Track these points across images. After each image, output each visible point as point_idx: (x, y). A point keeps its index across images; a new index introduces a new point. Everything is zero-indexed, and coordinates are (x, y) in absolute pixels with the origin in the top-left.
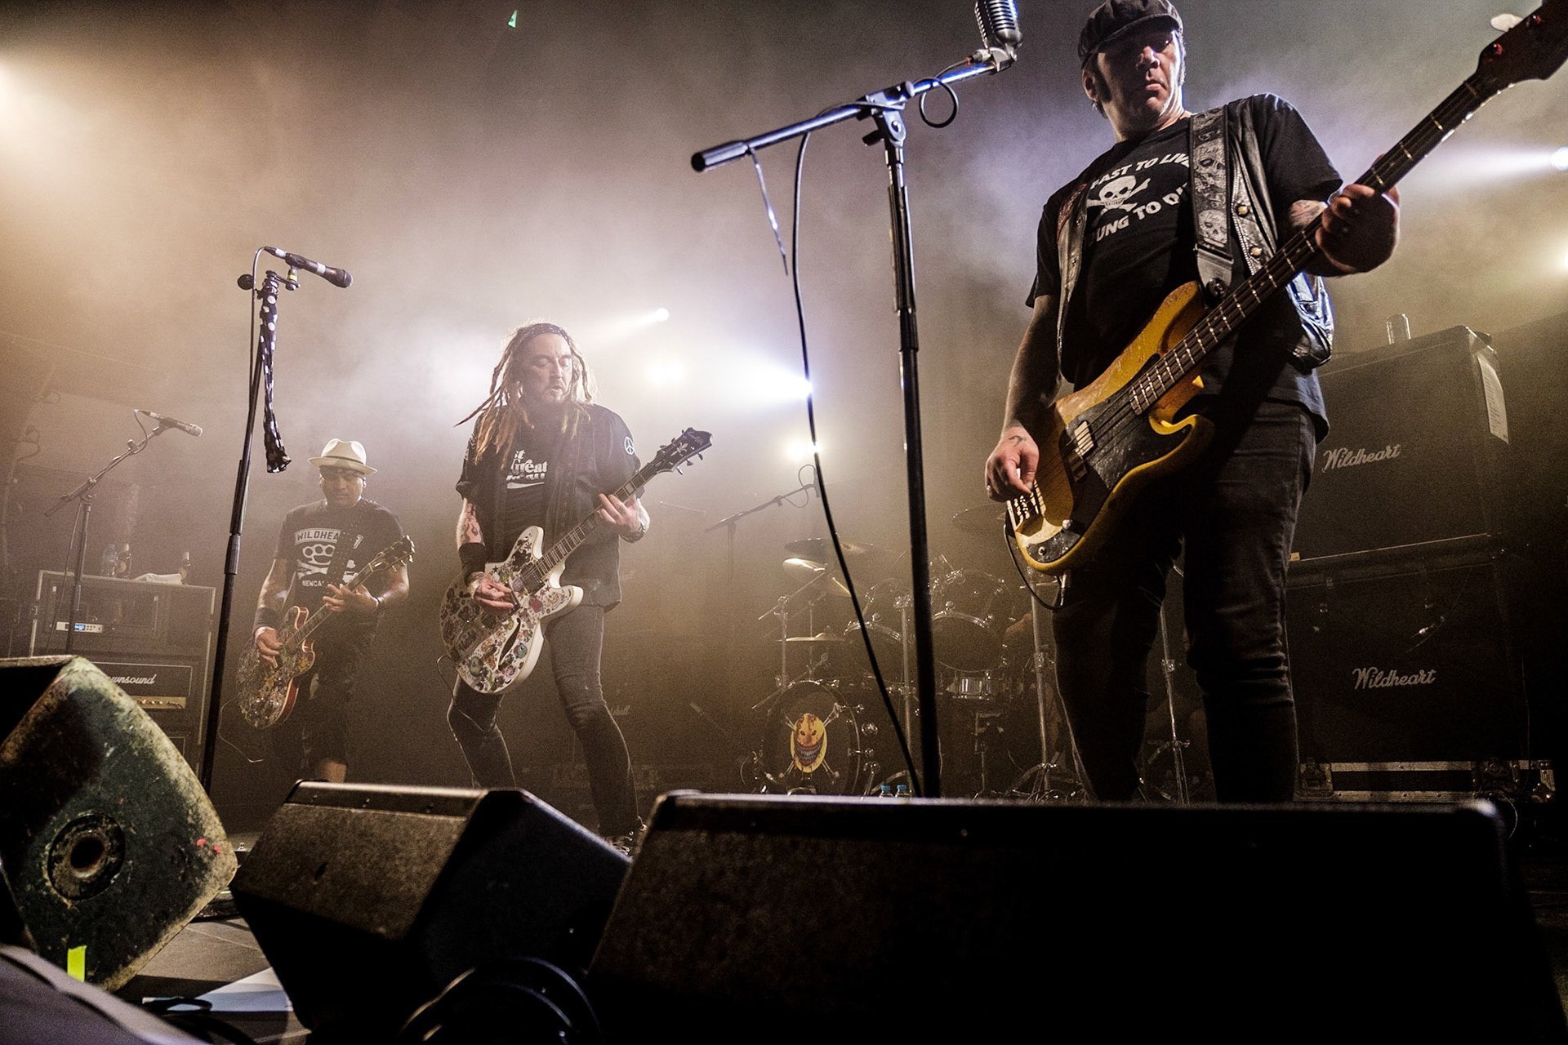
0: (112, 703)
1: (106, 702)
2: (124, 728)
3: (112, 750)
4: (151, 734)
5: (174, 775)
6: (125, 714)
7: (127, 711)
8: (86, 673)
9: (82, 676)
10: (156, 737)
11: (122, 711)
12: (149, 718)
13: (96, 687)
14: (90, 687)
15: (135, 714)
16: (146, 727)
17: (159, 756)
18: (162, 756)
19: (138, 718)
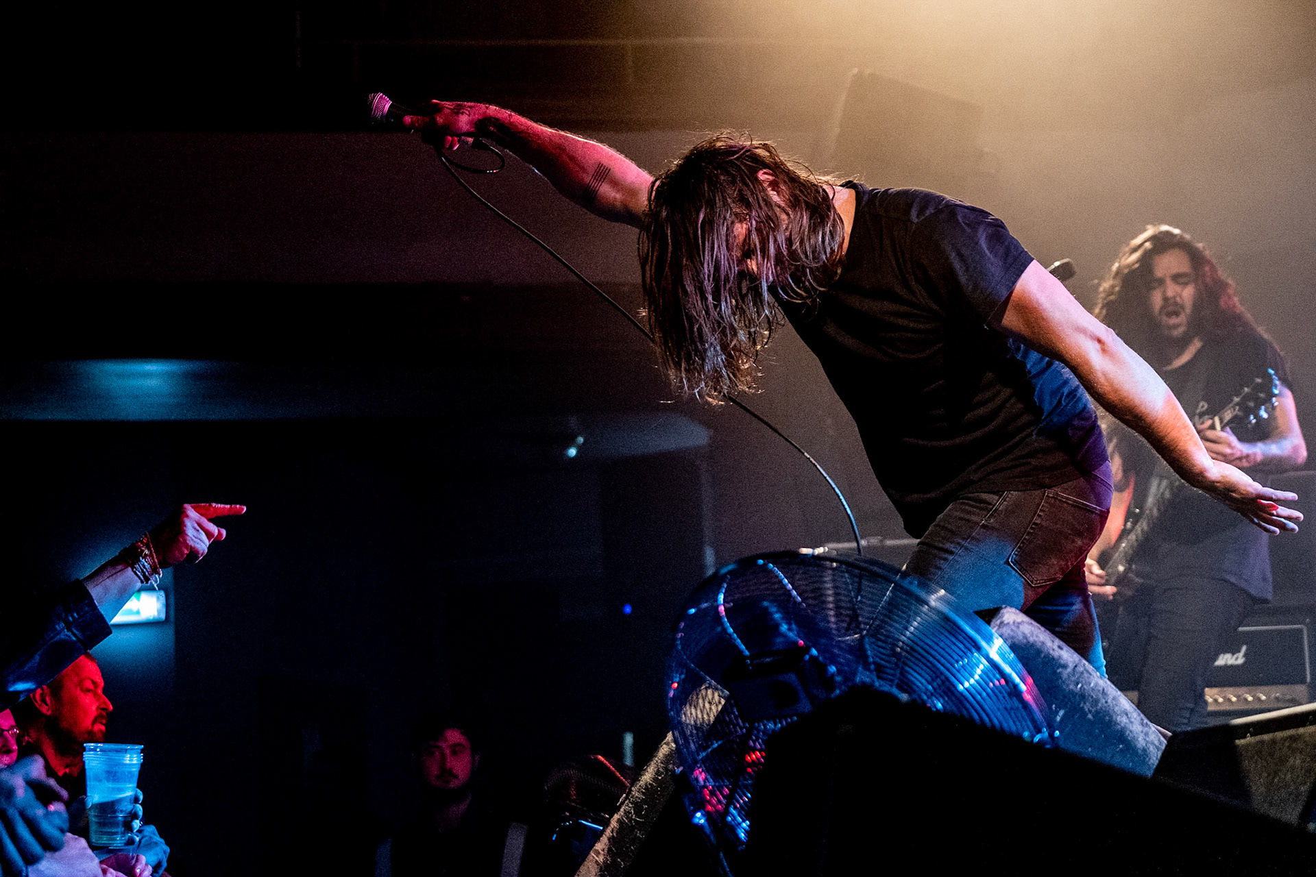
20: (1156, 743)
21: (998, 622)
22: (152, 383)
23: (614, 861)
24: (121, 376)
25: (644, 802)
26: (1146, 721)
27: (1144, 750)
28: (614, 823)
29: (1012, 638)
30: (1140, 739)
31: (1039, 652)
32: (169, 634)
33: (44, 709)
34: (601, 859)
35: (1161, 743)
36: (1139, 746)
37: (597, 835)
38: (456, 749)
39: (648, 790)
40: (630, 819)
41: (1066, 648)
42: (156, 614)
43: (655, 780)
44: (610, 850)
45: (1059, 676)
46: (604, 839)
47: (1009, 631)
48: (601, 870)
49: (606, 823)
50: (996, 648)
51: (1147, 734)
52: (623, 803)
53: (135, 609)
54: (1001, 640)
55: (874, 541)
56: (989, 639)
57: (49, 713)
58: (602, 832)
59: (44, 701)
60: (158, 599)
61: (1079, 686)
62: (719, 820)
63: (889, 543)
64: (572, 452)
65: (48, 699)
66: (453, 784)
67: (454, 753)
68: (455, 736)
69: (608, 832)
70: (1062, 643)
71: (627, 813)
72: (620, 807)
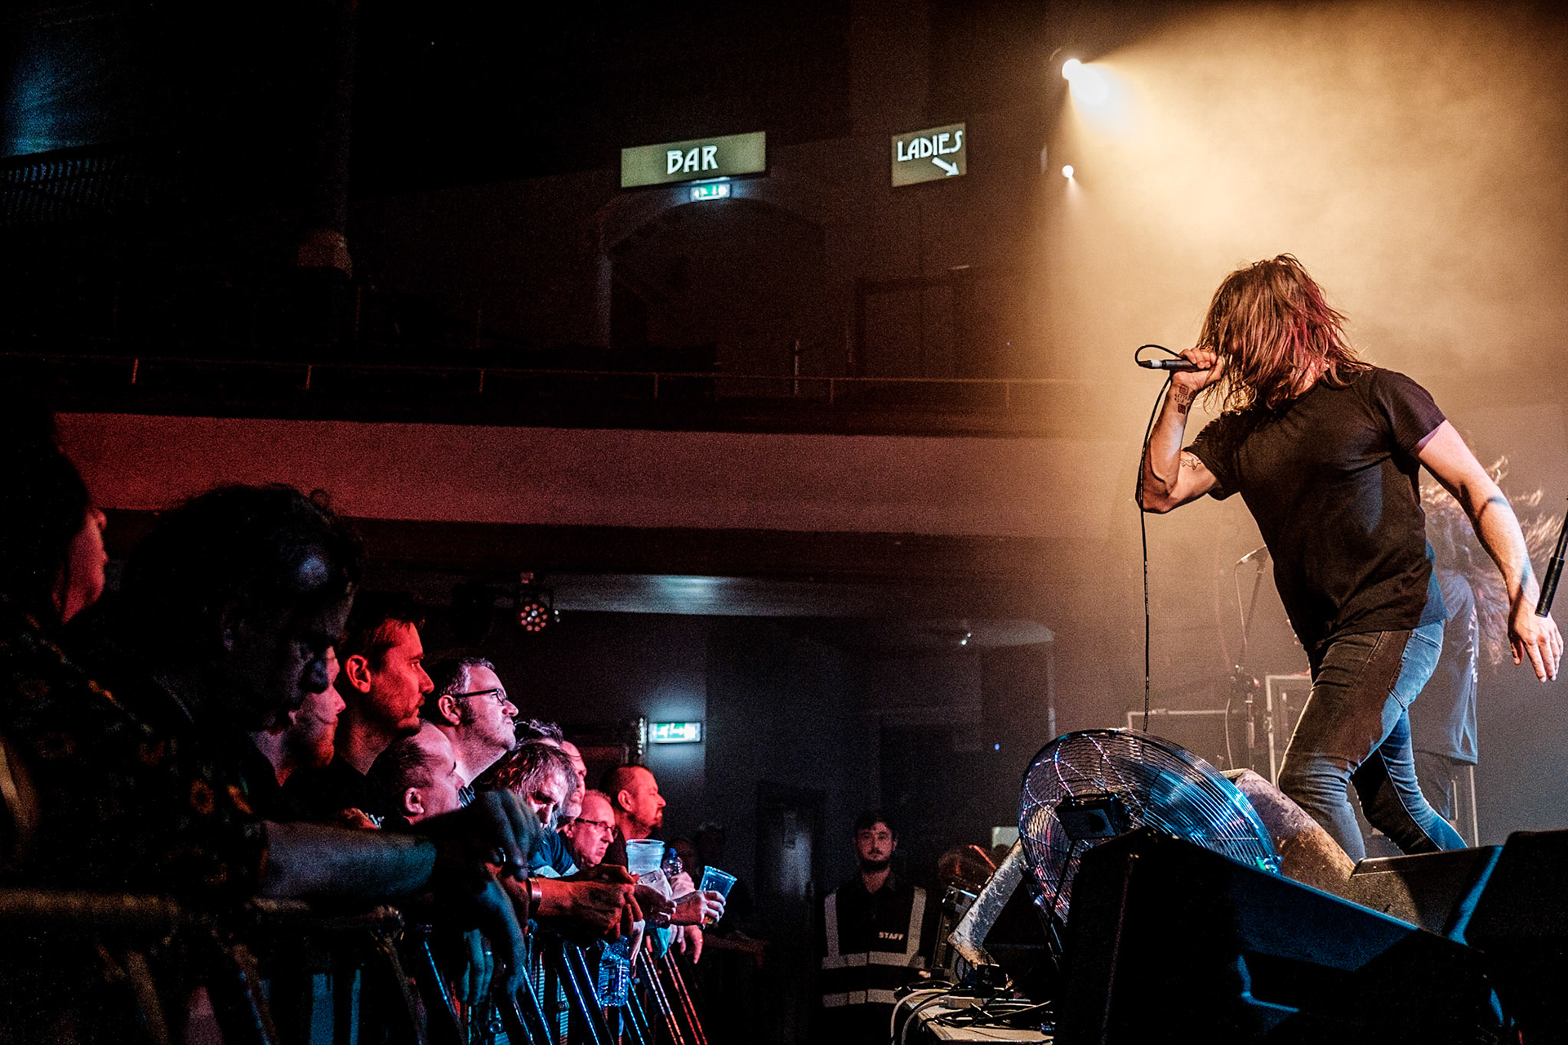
0: (1278, 806)
1: (1273, 804)
2: (1291, 825)
3: (1283, 842)
4: (1313, 830)
5: (1337, 865)
6: (1289, 814)
7: (1290, 811)
8: (1255, 782)
9: (1253, 785)
10: (1317, 833)
11: (1286, 811)
12: (1309, 817)
13: (1264, 793)
14: (1259, 793)
15: (1298, 813)
16: (1308, 824)
17: (1323, 848)
18: (1325, 849)
19: (1301, 817)
20: (1349, 866)
21: (1242, 780)
22: (697, 590)
23: (982, 921)
24: (676, 585)
25: (1003, 882)
26: (1341, 850)
27: (1340, 870)
28: (983, 896)
29: (1251, 790)
30: (1337, 862)
31: (1269, 800)
32: (702, 749)
33: (628, 808)
34: (973, 919)
35: (1351, 865)
36: (1336, 867)
37: (973, 902)
38: (882, 837)
39: (1005, 873)
40: (993, 893)
41: (1287, 798)
42: (694, 737)
43: (1011, 868)
44: (979, 913)
45: (1283, 817)
46: (976, 906)
47: (1249, 786)
48: (973, 926)
49: (978, 893)
50: (1239, 799)
51: (1341, 859)
52: (989, 883)
53: (681, 734)
54: (1241, 794)
55: (1162, 711)
56: (1234, 793)
57: (631, 810)
58: (976, 900)
59: (627, 802)
60: (696, 728)
61: (1296, 824)
62: (1050, 904)
63: (1170, 713)
64: (964, 642)
65: (630, 802)
66: (880, 858)
67: (881, 838)
68: (881, 827)
69: (979, 902)
70: (1284, 795)
71: (992, 889)
72: (987, 885)
